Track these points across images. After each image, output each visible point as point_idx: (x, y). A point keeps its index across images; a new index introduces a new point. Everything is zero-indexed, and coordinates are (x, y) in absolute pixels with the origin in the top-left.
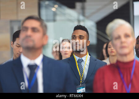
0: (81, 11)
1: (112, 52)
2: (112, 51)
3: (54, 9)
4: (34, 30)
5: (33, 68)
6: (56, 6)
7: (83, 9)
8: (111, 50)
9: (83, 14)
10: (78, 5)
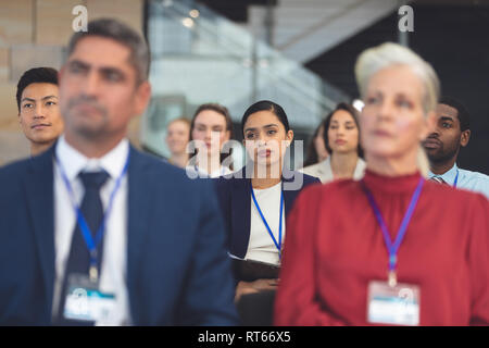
0: (262, 31)
1: (339, 142)
2: (340, 138)
3: (187, 23)
4: (108, 74)
5: (93, 181)
6: (194, 13)
7: (269, 24)
8: (338, 135)
9: (269, 40)
10: (256, 13)
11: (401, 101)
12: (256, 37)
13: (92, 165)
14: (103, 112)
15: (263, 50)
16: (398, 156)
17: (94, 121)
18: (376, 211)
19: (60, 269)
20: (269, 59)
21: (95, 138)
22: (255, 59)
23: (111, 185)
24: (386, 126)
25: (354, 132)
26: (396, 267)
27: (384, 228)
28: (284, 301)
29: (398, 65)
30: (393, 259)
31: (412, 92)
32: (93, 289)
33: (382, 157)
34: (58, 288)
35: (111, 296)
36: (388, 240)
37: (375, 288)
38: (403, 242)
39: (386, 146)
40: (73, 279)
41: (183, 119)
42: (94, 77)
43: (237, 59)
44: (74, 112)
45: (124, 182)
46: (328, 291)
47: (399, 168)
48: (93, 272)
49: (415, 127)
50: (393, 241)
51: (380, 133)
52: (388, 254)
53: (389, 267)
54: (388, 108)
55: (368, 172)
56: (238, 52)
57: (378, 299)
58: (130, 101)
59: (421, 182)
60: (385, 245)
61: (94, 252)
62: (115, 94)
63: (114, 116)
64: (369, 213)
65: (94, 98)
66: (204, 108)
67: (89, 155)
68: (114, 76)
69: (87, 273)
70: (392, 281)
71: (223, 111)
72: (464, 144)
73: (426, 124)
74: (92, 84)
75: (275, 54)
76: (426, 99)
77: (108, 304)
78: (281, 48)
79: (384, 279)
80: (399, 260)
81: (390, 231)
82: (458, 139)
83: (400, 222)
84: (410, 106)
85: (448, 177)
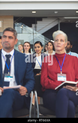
0: (35, 28)
3: (21, 27)
4: (10, 37)
5: (8, 57)
10: (33, 25)
11: (61, 40)
12: (33, 30)
13: (8, 54)
14: (9, 44)
15: (35, 32)
16: (61, 50)
17: (8, 46)
18: (58, 61)
19: (3, 73)
20: (36, 33)
21: (8, 49)
22: (33, 33)
23: (11, 57)
24: (59, 45)
25: (52, 46)
26: (62, 71)
27: (59, 64)
28: (42, 77)
29: (61, 34)
30: (61, 69)
31: (63, 39)
32: (9, 76)
33: (59, 51)
34: (3, 76)
35: (12, 77)
36: (60, 66)
37: (58, 75)
38: (63, 66)
39: (59, 49)
40: (5, 74)
41: (21, 45)
42: (7, 38)
43: (31, 33)
44: (4, 44)
45: (14, 56)
46: (50, 75)
47: (62, 52)
48: (9, 73)
49: (64, 45)
50: (61, 66)
51: (58, 46)
52: (60, 68)
53: (61, 71)
54: (59, 42)
55: (56, 53)
56: (31, 32)
57: (59, 77)
58: (14, 42)
59: (65, 55)
60: (60, 67)
61: (9, 70)
62: (11, 41)
63: (11, 45)
64: (57, 61)
65: (8, 42)
66: (25, 42)
67: (7, 52)
68: (11, 38)
69: (8, 73)
70: (61, 73)
71: (29, 43)
72: (71, 47)
73: (66, 44)
74: (7, 39)
75: (37, 32)
76: (66, 40)
77: (12, 78)
78: (38, 31)
79: (60, 73)
80: (62, 69)
81: (60, 64)
82: (70, 47)
83: (62, 63)
84: (63, 41)
85: (69, 54)
